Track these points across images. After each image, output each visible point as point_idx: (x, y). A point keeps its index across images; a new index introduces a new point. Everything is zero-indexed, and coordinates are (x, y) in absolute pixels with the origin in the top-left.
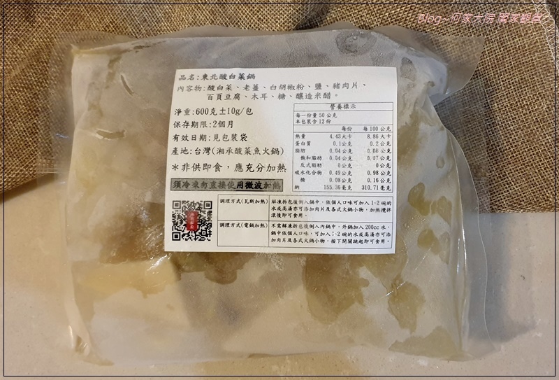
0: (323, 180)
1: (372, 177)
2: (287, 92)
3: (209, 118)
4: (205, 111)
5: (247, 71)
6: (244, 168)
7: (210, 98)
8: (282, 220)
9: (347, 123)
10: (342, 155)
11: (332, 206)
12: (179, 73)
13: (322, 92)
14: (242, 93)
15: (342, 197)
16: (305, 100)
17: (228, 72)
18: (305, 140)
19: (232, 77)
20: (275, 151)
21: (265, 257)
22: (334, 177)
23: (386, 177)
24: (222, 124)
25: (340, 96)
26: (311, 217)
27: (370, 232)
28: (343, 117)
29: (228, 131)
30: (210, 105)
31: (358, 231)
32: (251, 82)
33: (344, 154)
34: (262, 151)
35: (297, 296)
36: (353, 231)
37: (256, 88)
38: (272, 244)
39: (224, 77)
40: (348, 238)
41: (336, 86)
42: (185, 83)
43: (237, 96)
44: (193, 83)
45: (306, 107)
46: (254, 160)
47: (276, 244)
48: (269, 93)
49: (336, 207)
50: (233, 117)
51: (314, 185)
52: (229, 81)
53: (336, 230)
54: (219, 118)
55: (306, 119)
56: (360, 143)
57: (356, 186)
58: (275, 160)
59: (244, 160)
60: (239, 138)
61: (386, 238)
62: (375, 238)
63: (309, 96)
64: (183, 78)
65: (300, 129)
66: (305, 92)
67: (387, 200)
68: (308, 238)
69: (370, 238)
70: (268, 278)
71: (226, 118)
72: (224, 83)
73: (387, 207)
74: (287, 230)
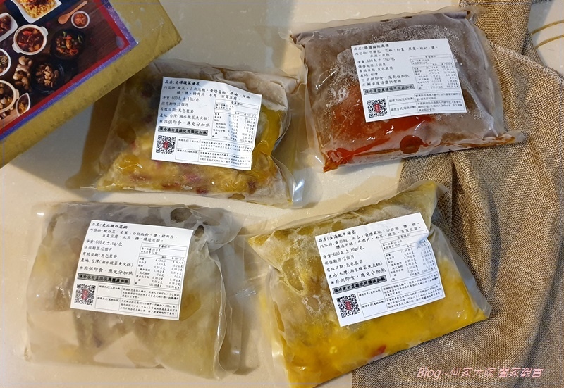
0: (150, 281)
1: (172, 282)
2: (140, 237)
3: (101, 246)
4: (100, 242)
5: (124, 224)
6: (113, 271)
7: (104, 236)
8: (127, 299)
9: (164, 254)
10: (160, 270)
11: (151, 294)
12: (93, 222)
13: (156, 238)
14: (119, 234)
15: (156, 290)
16: (147, 241)
17: (115, 224)
18: (144, 261)
19: (117, 226)
20: (129, 265)
21: (117, 316)
22: (155, 280)
23: (178, 282)
24: (106, 249)
25: (164, 241)
26: (140, 298)
27: (167, 309)
28: (164, 252)
29: (108, 253)
30: (103, 239)
31: (162, 307)
32: (125, 230)
33: (161, 270)
34: (122, 264)
35: (131, 336)
36: (159, 307)
37: (126, 233)
38: (121, 310)
39: (112, 226)
40: (157, 310)
41: (163, 236)
42: (94, 227)
43: (116, 236)
44: (98, 228)
45: (147, 245)
46: (118, 268)
47: (122, 310)
48: (132, 236)
49: (153, 295)
50: (112, 246)
51: (145, 282)
52: (114, 228)
53: (151, 306)
54: (106, 246)
55: (146, 250)
56: (169, 264)
57: (164, 286)
58: (128, 269)
59: (113, 267)
60: (113, 256)
61: (175, 312)
62: (169, 312)
63: (150, 240)
64: (94, 225)
65: (142, 255)
66: (148, 237)
67: (177, 294)
68: (138, 308)
69: (167, 311)
70: (117, 326)
71: (109, 247)
72: (112, 229)
73: (177, 297)
74: (128, 303)
